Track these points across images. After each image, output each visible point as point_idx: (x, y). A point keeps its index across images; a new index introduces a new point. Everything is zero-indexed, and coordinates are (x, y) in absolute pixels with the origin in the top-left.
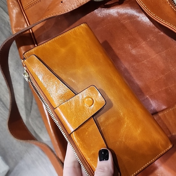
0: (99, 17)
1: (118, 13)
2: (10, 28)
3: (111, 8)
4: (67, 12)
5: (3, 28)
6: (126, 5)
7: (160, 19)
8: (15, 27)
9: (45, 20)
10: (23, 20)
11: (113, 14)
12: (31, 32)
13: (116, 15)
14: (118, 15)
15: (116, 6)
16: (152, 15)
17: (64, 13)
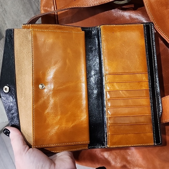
0: (114, 16)
1: (130, 17)
2: (38, 4)
3: (126, 11)
4: (89, 6)
5: (33, 3)
6: (138, 12)
7: (161, 31)
8: (44, 7)
9: (70, 9)
10: (52, 3)
11: (126, 16)
12: (56, 14)
13: (128, 18)
14: (130, 18)
15: (130, 11)
16: (156, 27)
17: (87, 6)
